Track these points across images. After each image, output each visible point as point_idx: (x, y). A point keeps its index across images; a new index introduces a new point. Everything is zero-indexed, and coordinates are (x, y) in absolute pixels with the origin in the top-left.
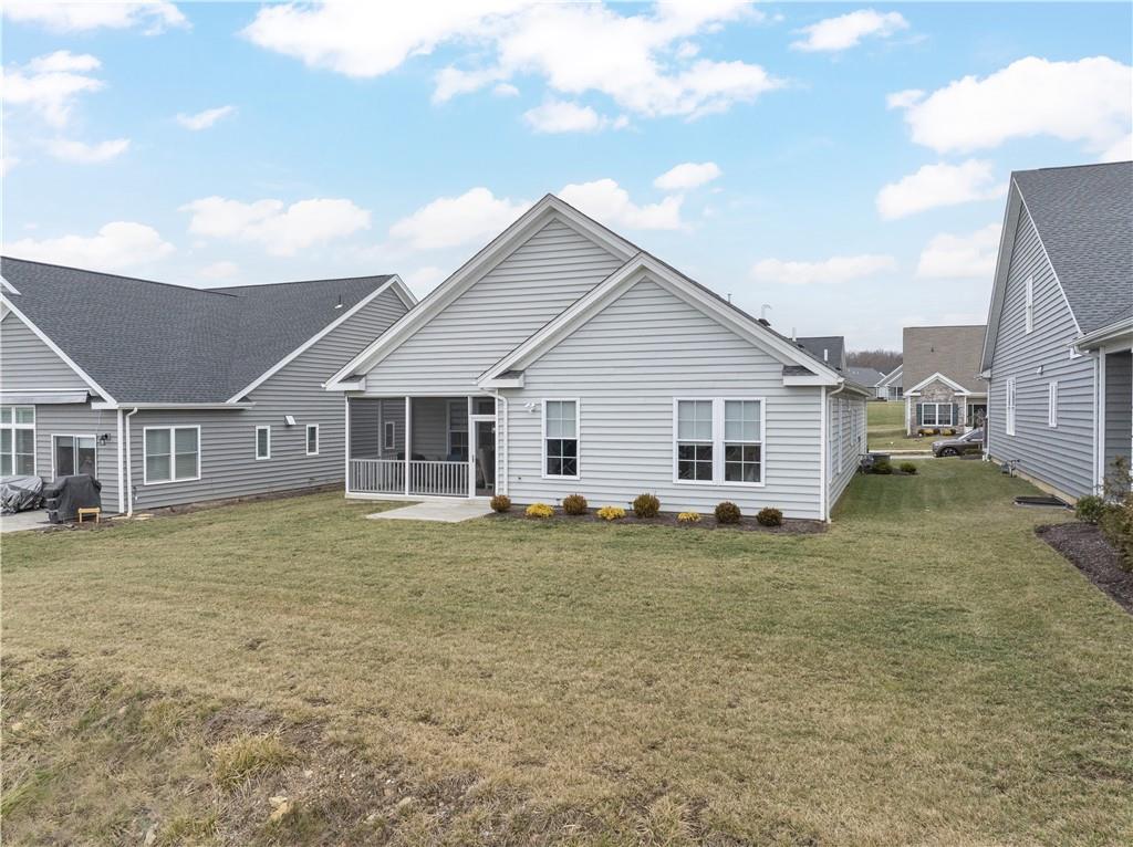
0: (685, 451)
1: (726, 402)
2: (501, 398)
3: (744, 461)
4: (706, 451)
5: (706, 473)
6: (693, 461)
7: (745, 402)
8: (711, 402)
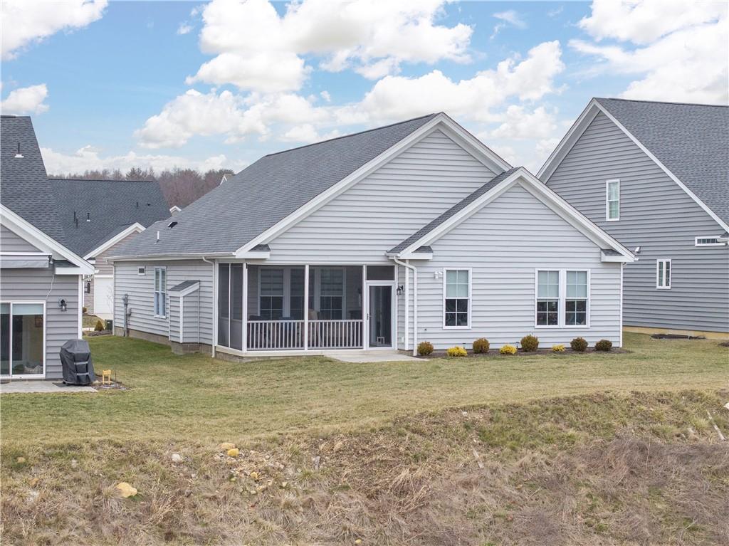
0: (541, 305)
1: (567, 272)
2: (411, 267)
3: (577, 311)
4: (554, 306)
5: (553, 320)
6: (546, 313)
7: (578, 272)
8: (558, 272)
